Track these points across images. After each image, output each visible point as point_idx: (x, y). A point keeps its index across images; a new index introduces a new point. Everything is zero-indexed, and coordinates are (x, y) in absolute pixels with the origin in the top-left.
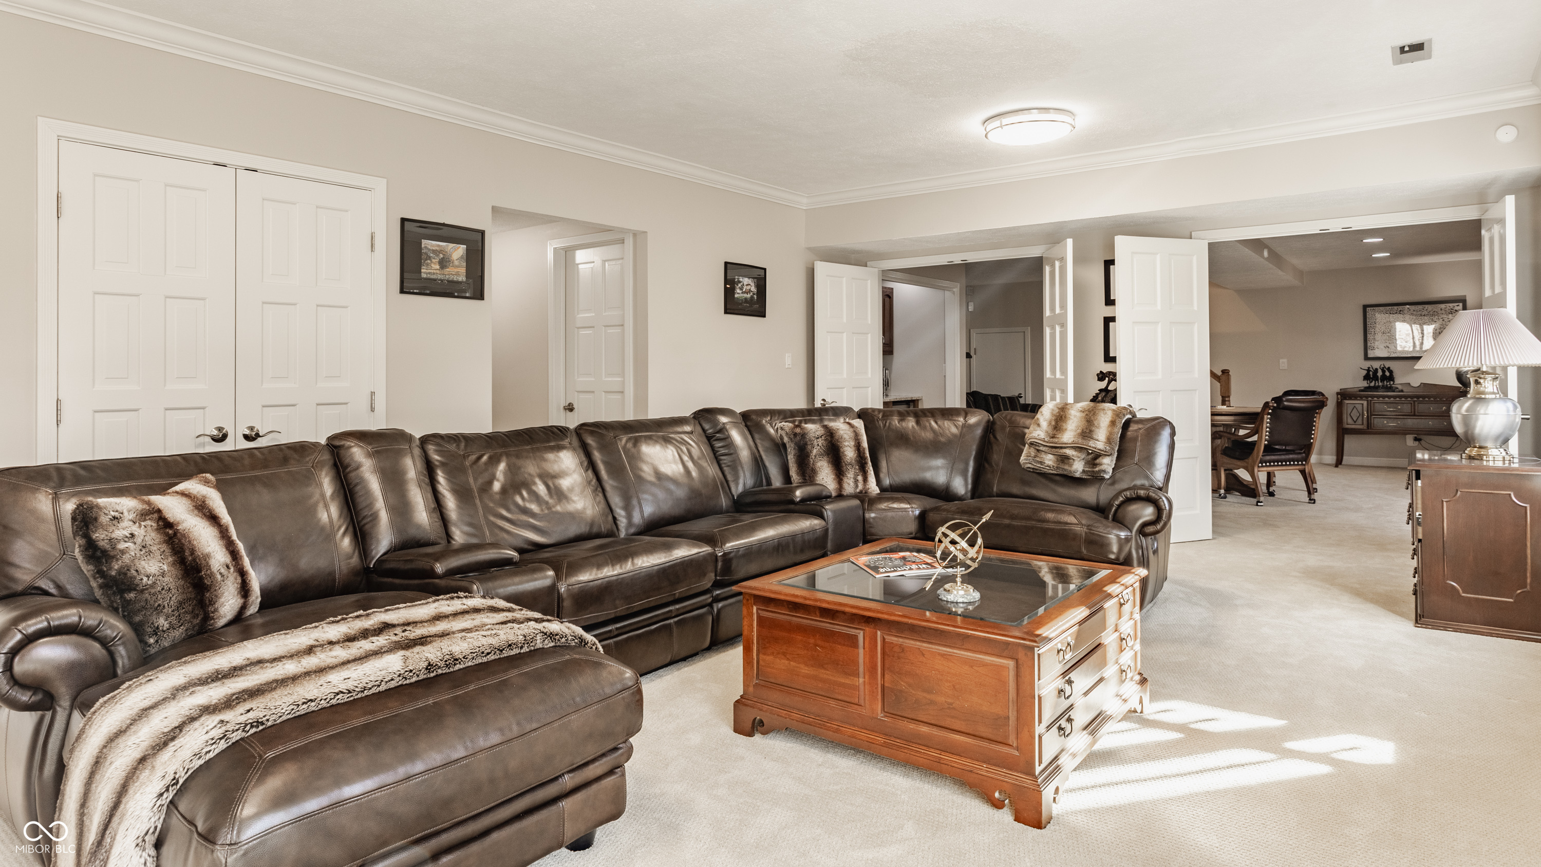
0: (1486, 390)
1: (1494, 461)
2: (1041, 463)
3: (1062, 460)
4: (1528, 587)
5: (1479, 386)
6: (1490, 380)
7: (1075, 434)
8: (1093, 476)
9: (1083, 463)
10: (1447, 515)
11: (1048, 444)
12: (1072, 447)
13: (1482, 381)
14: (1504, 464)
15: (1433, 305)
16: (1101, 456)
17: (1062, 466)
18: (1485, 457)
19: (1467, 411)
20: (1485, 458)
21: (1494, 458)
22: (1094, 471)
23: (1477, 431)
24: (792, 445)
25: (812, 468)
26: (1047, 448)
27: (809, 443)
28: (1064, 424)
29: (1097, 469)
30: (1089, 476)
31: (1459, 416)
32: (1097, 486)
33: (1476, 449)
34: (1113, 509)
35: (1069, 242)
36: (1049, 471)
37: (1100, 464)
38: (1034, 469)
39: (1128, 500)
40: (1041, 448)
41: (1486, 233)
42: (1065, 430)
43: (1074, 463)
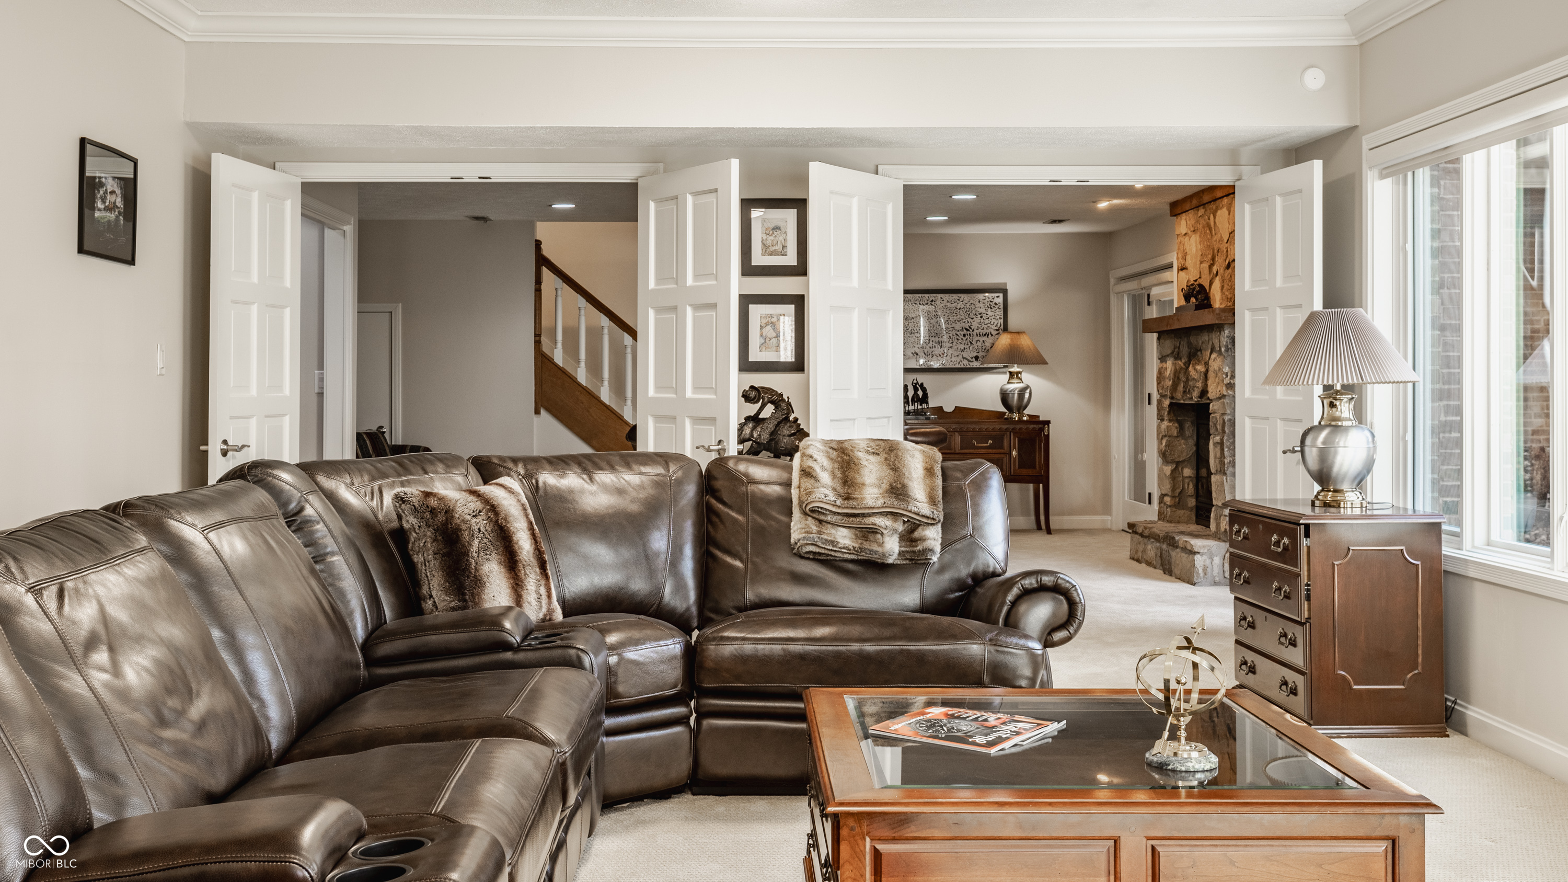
0: (1343, 416)
1: (1352, 508)
2: (832, 542)
3: (863, 536)
4: (1420, 668)
5: (1334, 409)
6: (1346, 402)
7: (881, 491)
8: (911, 560)
9: (898, 540)
10: (1338, 582)
11: (840, 511)
12: (881, 513)
13: (1338, 403)
14: (1362, 512)
15: (970, 295)
16: (919, 525)
17: (867, 545)
18: (1342, 503)
19: (1324, 443)
20: (1342, 505)
21: (1352, 504)
22: (914, 552)
23: (1335, 469)
24: (429, 533)
25: (475, 577)
26: (840, 517)
27: (464, 527)
28: (857, 476)
29: (920, 548)
30: (907, 559)
31: (1314, 450)
32: (919, 575)
33: (1330, 493)
34: (1005, 609)
35: (735, 164)
36: (846, 556)
37: (923, 539)
38: (820, 554)
39: (1027, 593)
40: (829, 518)
41: (1247, 207)
42: (863, 484)
43: (887, 539)
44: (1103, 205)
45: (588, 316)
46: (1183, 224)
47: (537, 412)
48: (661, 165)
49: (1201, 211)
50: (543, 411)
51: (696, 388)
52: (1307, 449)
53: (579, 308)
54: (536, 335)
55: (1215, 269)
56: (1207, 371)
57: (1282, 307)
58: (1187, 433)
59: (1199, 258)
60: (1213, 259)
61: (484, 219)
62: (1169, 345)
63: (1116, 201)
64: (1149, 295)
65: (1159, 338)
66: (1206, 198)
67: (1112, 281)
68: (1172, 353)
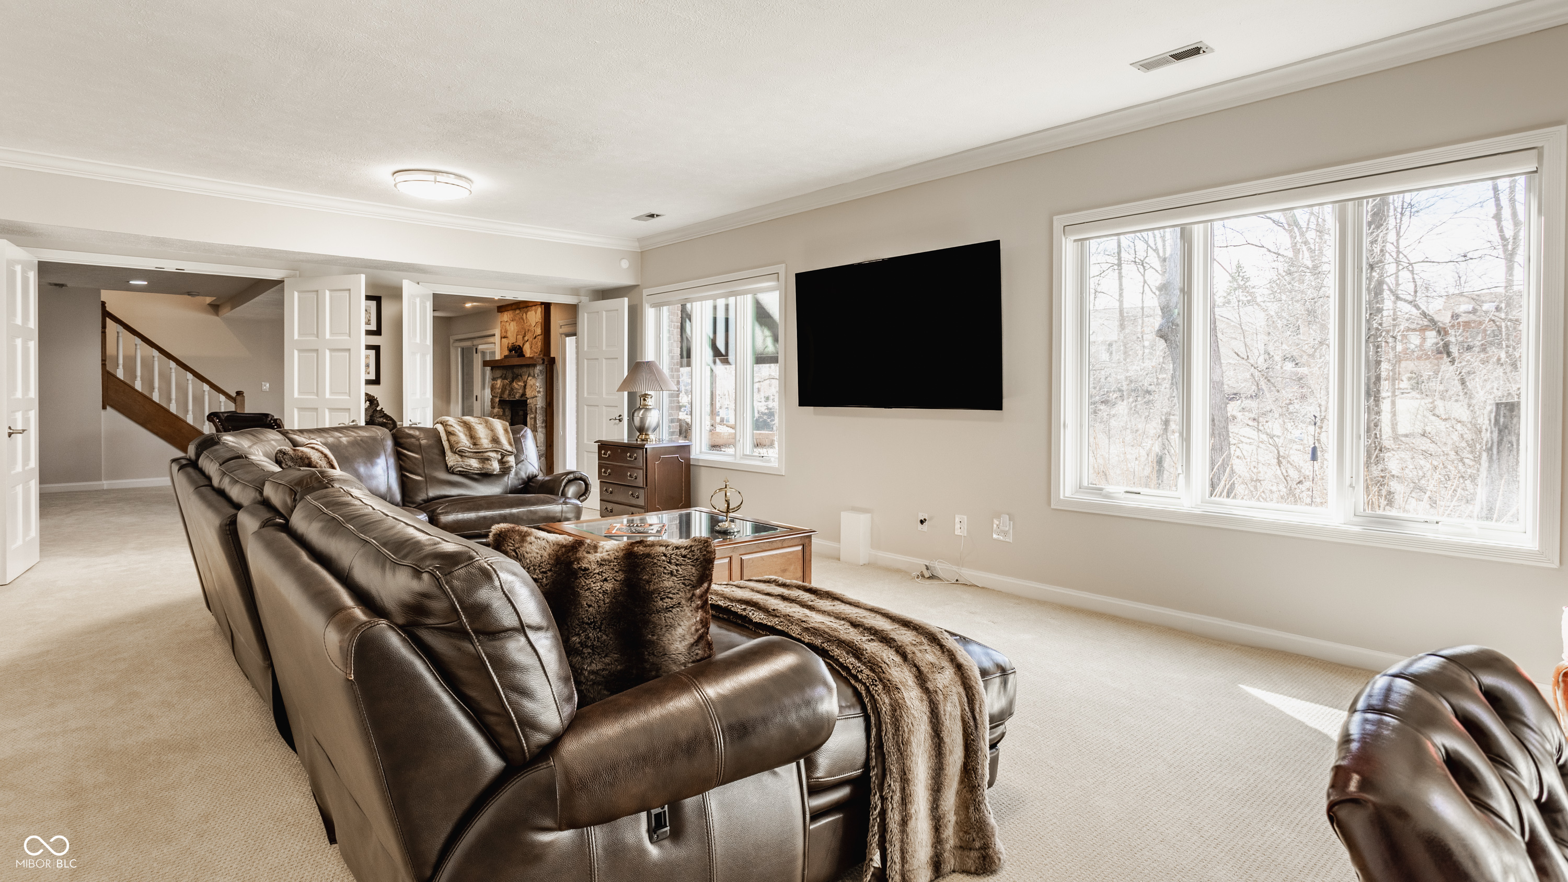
0: (649, 404)
1: (652, 441)
2: (468, 466)
3: (483, 462)
5: (645, 401)
7: (488, 441)
8: (504, 471)
9: (497, 462)
10: (657, 471)
11: (471, 451)
12: (490, 451)
13: (647, 399)
16: (506, 456)
17: (484, 466)
18: (649, 439)
19: (642, 415)
21: (652, 439)
22: (505, 467)
26: (471, 454)
29: (507, 465)
30: (502, 471)
31: (638, 418)
32: (507, 478)
33: (644, 436)
34: (561, 489)
35: (363, 277)
36: (476, 472)
37: (508, 462)
38: (463, 471)
39: (570, 481)
40: (467, 454)
41: (586, 314)
42: (480, 438)
43: (493, 463)
44: (468, 305)
45: (143, 350)
46: (506, 316)
47: (104, 408)
48: (298, 272)
49: (518, 312)
50: (108, 408)
51: (332, 393)
52: (635, 418)
53: (136, 345)
54: (102, 360)
55: (526, 338)
56: (525, 385)
57: (605, 359)
58: (507, 414)
59: (515, 333)
60: (525, 334)
61: (62, 285)
62: (498, 373)
63: (475, 304)
64: (476, 349)
65: (492, 369)
66: (521, 306)
67: (451, 341)
68: (501, 377)
